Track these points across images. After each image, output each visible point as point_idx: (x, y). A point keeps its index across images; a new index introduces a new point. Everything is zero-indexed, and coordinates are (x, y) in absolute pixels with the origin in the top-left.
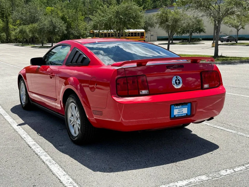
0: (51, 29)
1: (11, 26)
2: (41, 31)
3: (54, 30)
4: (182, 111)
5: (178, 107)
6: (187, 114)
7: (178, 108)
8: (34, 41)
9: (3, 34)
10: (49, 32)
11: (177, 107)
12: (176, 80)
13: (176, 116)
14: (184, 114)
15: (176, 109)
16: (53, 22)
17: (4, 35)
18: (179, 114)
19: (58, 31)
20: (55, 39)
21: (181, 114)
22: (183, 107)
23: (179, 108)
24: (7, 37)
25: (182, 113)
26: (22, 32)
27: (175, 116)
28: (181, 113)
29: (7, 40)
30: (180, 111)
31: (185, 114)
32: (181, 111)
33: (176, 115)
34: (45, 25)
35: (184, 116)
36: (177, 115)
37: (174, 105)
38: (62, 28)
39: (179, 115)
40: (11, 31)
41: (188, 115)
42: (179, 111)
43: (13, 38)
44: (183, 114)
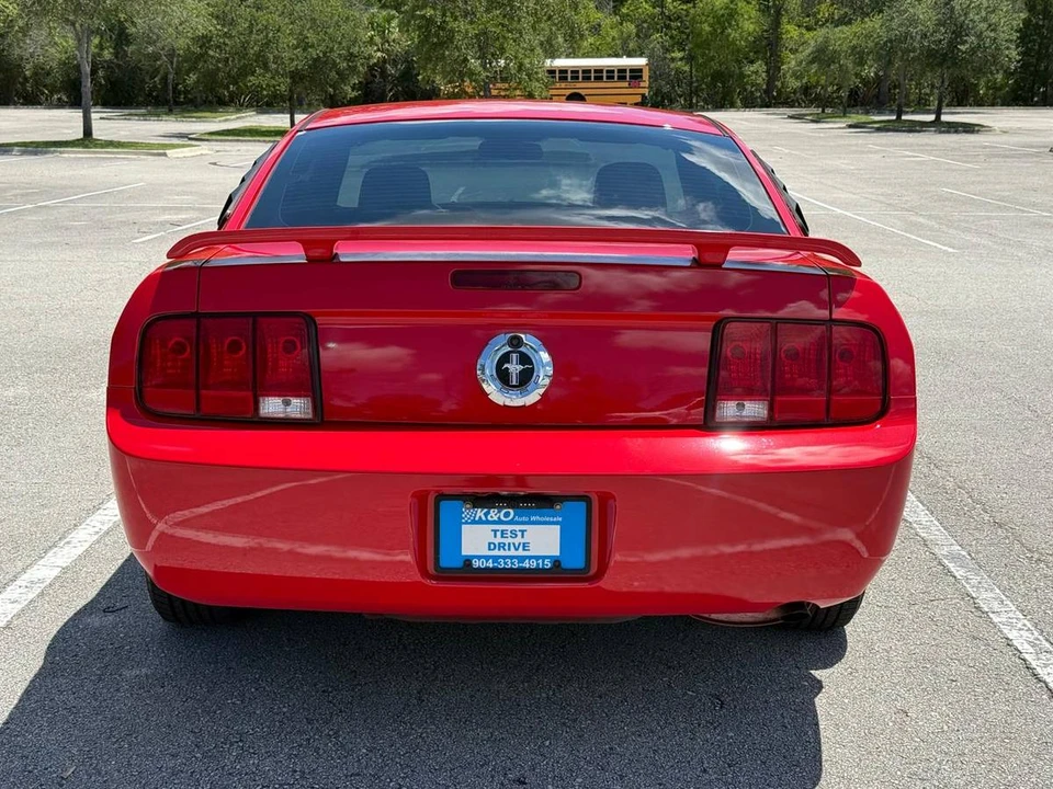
0: (940, 41)
1: (791, 31)
2: (891, 53)
3: (953, 45)
4: (517, 541)
5: (493, 514)
6: (556, 562)
7: (488, 522)
8: (881, 98)
9: (753, 68)
10: (931, 54)
11: (480, 513)
12: (505, 358)
13: (476, 564)
14: (537, 558)
15: (474, 522)
16: (953, 8)
17: (756, 71)
18: (496, 553)
19: (973, 51)
20: (988, 88)
21: (512, 557)
22: (525, 519)
23: (500, 522)
24: (771, 80)
25: (521, 552)
26: (822, 56)
27: (468, 561)
28: (512, 552)
29: (767, 92)
30: (506, 541)
31: (544, 558)
32: (510, 540)
33: (479, 557)
34: (913, 21)
35: (537, 570)
36: (487, 558)
37: (461, 502)
38: (992, 34)
39: (495, 558)
40: (786, 53)
41: (565, 565)
42: (499, 540)
43: (794, 84)
44: (530, 558)
